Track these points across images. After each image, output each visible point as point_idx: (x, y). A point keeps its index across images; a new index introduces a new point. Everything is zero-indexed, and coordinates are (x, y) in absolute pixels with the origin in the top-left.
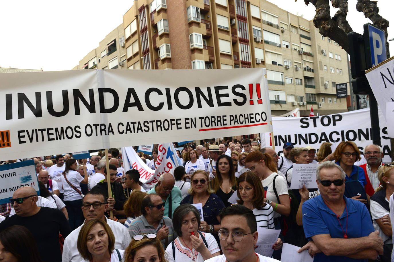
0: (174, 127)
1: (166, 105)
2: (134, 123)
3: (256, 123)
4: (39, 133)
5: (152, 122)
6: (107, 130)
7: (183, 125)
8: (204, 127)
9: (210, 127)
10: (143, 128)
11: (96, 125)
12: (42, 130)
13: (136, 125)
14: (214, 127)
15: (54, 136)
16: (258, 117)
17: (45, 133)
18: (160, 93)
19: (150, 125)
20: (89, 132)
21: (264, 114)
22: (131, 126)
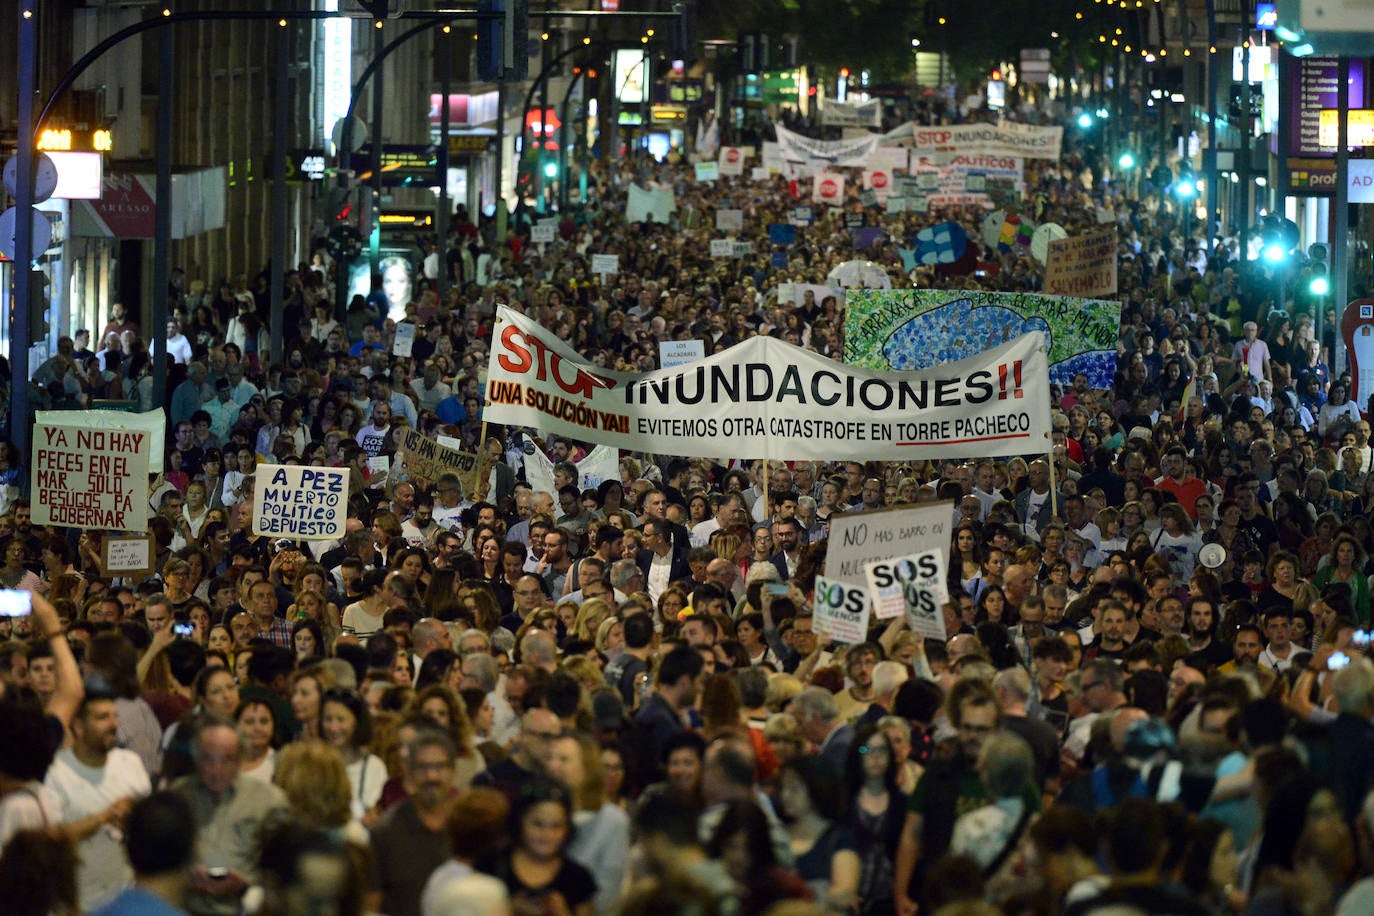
0: (853, 435)
1: (843, 399)
2: (789, 421)
3: (1009, 433)
4: (663, 425)
5: (818, 423)
6: (755, 428)
7: (867, 433)
8: (906, 440)
9: (917, 440)
10: (803, 430)
11: (739, 420)
12: (667, 421)
13: (793, 425)
14: (924, 440)
15: (680, 431)
16: (1014, 423)
17: (670, 425)
18: (837, 380)
19: (814, 427)
20: (728, 431)
21: (1024, 418)
22: (785, 424)
